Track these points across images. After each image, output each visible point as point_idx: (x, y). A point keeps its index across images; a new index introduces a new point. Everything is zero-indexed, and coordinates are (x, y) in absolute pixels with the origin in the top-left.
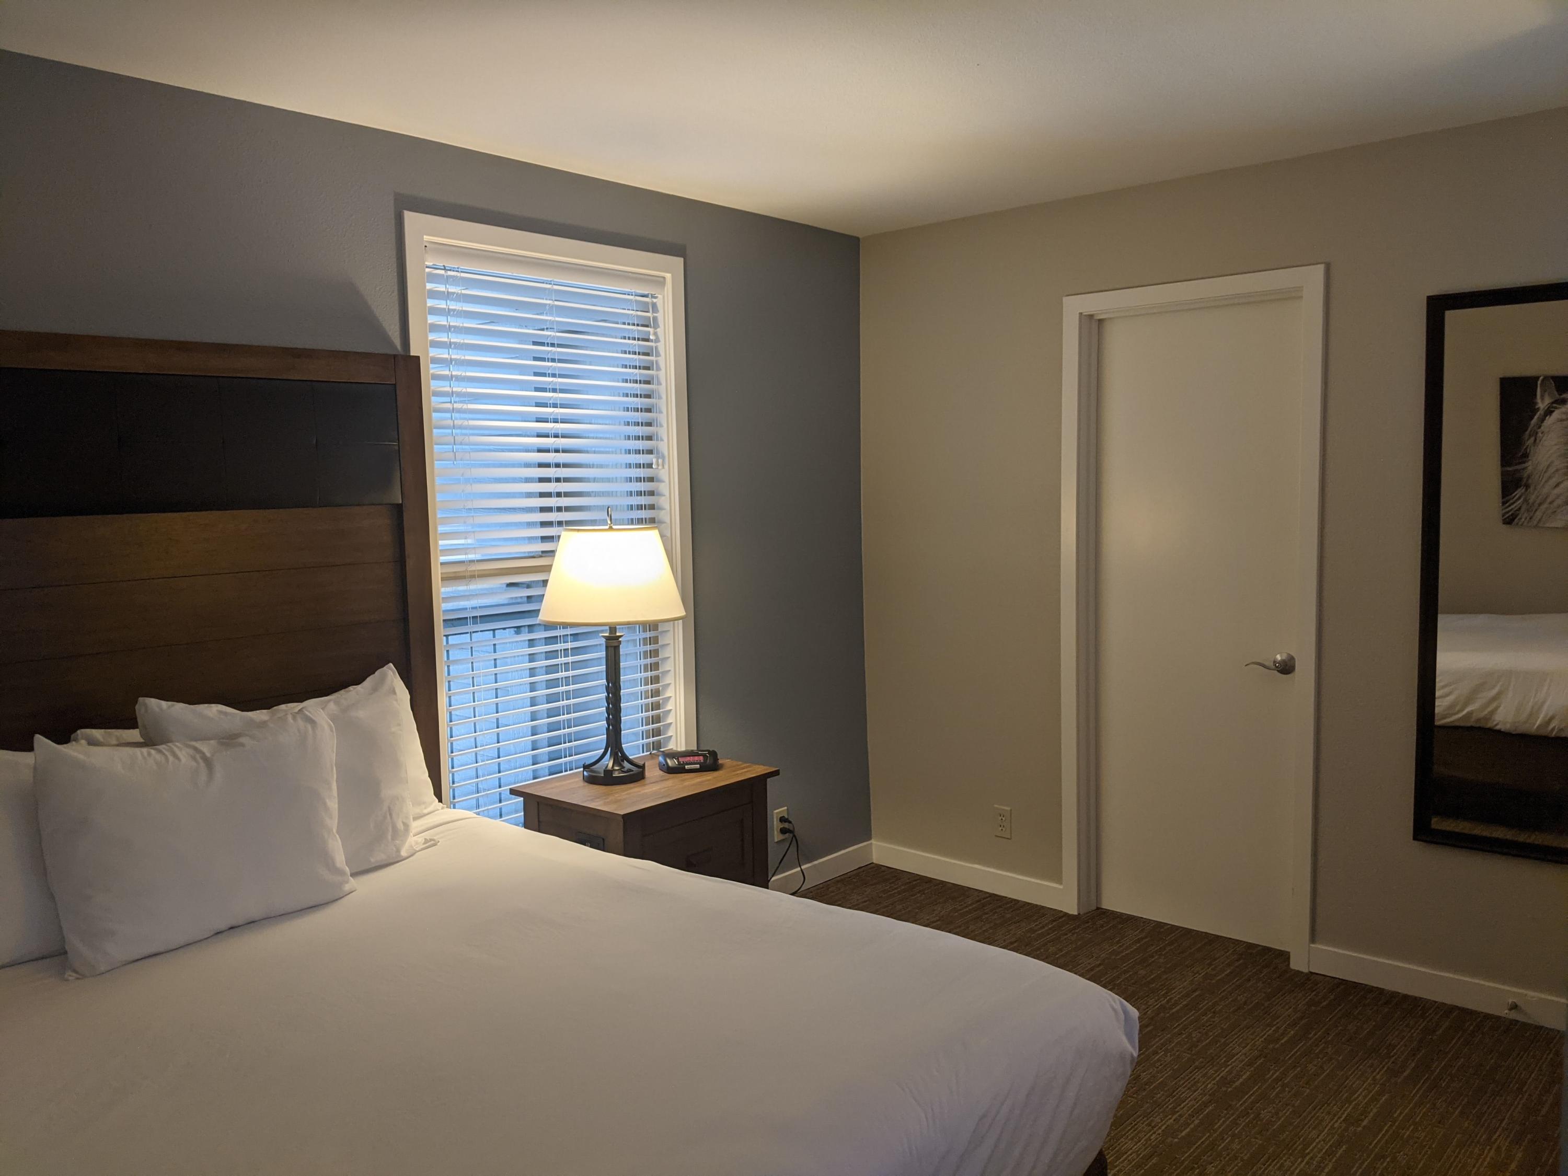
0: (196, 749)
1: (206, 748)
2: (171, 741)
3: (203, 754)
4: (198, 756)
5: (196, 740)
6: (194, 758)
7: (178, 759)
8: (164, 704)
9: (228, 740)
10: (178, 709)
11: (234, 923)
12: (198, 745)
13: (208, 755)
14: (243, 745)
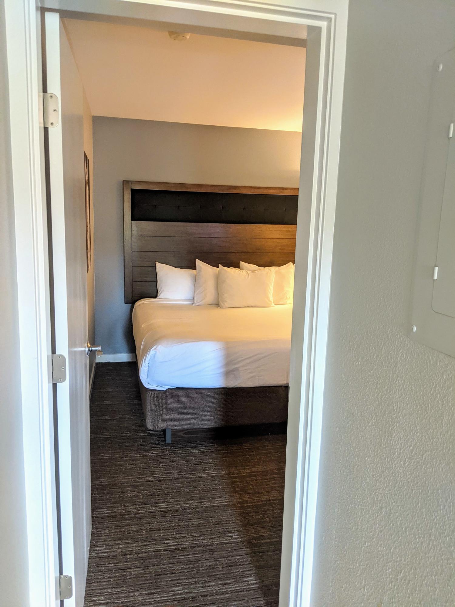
0: (247, 272)
1: (249, 272)
2: (243, 270)
3: (248, 273)
4: (247, 273)
5: (248, 270)
6: (246, 274)
7: (243, 273)
8: (244, 263)
9: (253, 271)
10: (247, 265)
11: (249, 306)
12: (248, 271)
13: (249, 273)
14: (255, 272)
